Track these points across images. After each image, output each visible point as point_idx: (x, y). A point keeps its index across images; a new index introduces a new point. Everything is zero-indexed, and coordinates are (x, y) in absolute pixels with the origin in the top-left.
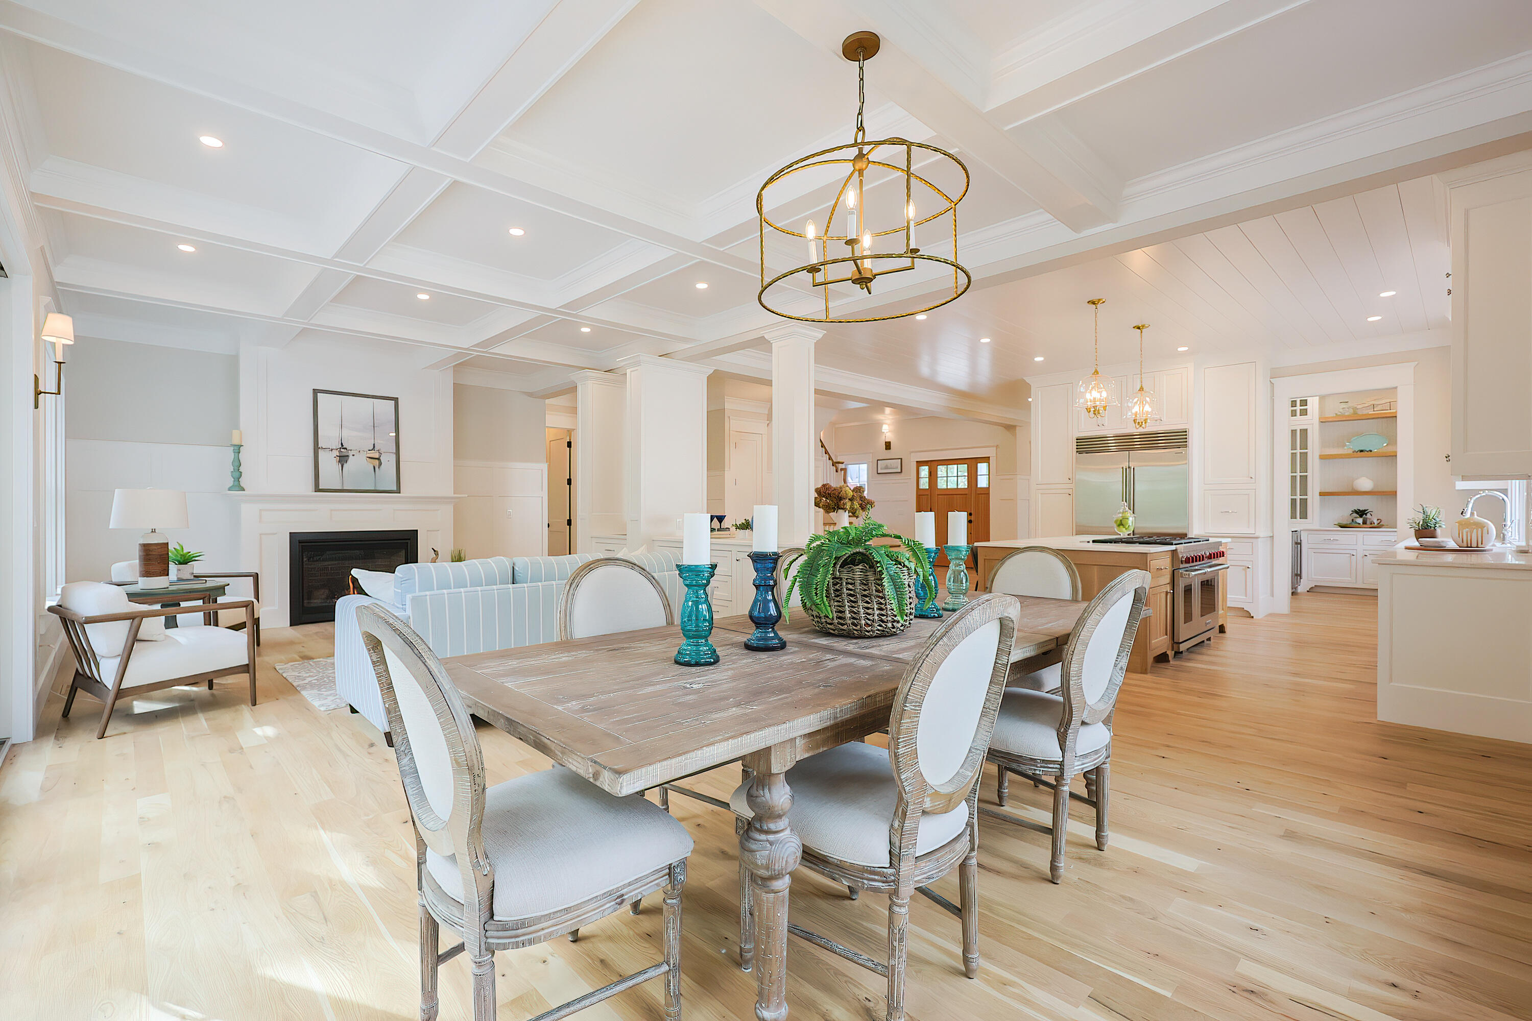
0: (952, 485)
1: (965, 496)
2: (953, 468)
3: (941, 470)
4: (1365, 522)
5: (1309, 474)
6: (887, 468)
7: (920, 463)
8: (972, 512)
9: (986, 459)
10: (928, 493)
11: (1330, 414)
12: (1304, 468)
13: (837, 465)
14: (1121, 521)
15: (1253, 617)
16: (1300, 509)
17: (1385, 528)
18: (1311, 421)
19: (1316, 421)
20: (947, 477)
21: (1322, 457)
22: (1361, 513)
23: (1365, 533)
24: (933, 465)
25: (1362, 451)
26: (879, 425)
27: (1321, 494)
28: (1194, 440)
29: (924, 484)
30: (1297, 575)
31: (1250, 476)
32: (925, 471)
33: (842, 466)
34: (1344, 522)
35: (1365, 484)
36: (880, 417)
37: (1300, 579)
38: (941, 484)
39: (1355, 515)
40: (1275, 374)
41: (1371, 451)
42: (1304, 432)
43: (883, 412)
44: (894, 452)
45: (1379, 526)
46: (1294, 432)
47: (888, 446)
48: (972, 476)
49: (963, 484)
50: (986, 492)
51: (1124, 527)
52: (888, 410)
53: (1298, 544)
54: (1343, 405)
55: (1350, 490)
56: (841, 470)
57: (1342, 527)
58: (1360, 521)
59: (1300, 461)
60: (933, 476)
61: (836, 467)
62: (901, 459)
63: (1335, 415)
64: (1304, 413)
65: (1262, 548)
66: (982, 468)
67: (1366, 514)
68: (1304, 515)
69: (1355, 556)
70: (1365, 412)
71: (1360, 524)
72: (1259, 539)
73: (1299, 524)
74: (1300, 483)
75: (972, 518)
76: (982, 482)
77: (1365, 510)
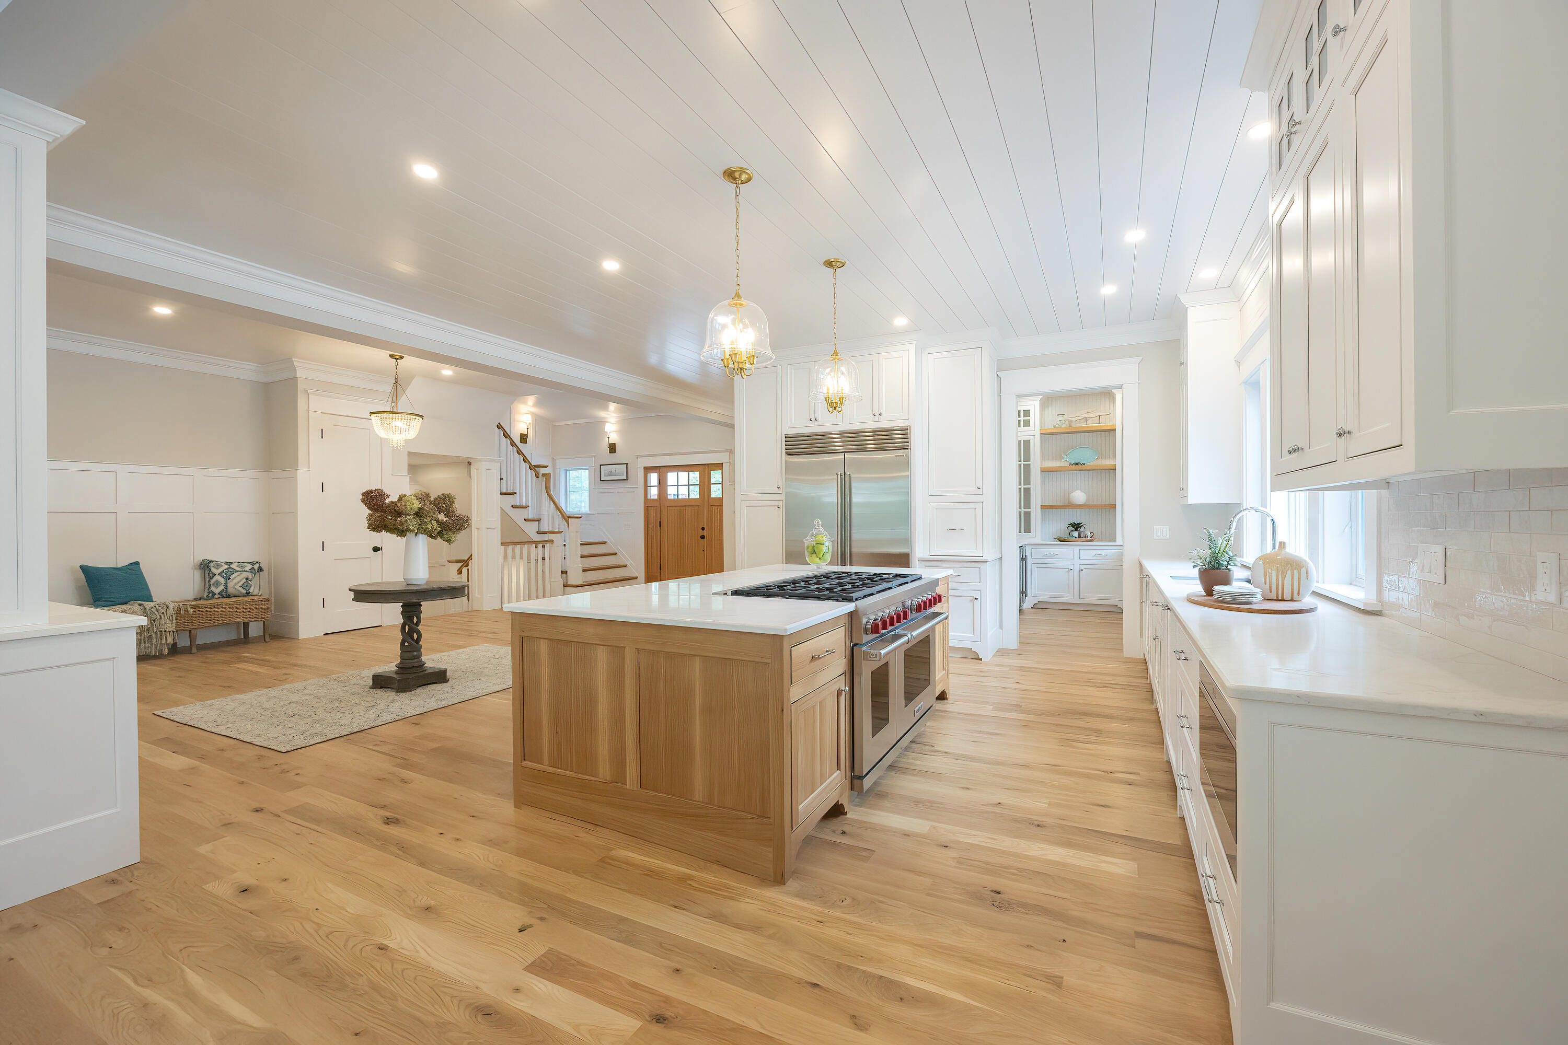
0: (683, 493)
1: (696, 508)
2: (683, 476)
3: (671, 477)
4: (1079, 536)
5: (1032, 486)
6: (611, 474)
7: (648, 470)
8: (705, 527)
9: (719, 466)
10: (657, 504)
11: (1049, 427)
12: (1027, 481)
13: (536, 469)
14: (814, 547)
15: (981, 659)
16: (1025, 524)
17: (1098, 541)
18: (1033, 433)
19: (1038, 433)
20: (678, 485)
21: (1044, 471)
22: (1076, 526)
23: (1081, 547)
24: (662, 471)
25: (1077, 464)
26: (601, 423)
27: (1043, 507)
28: (917, 440)
29: (654, 493)
30: (1023, 593)
31: (978, 486)
32: (654, 478)
33: (542, 471)
34: (1062, 536)
35: (1079, 497)
36: (602, 414)
37: (1026, 596)
38: (671, 492)
39: (1071, 528)
40: (1002, 366)
41: (1084, 464)
42: (1027, 443)
43: (606, 408)
44: (618, 457)
45: (1092, 539)
46: (1020, 442)
47: (612, 448)
48: (705, 484)
49: (695, 494)
50: (719, 503)
51: (817, 557)
52: (612, 406)
53: (1023, 559)
54: (1060, 418)
55: (1066, 503)
56: (544, 475)
57: (1061, 541)
58: (1076, 534)
59: (1025, 473)
60: (662, 484)
61: (535, 471)
62: (627, 464)
63: (1053, 428)
64: (1027, 423)
65: (990, 572)
66: (716, 476)
67: (1080, 527)
68: (1028, 530)
69: (1072, 571)
70: (1079, 425)
71: (1076, 538)
72: (987, 563)
73: (1027, 539)
74: (1026, 496)
75: (705, 533)
76: (715, 492)
77: (1079, 524)
